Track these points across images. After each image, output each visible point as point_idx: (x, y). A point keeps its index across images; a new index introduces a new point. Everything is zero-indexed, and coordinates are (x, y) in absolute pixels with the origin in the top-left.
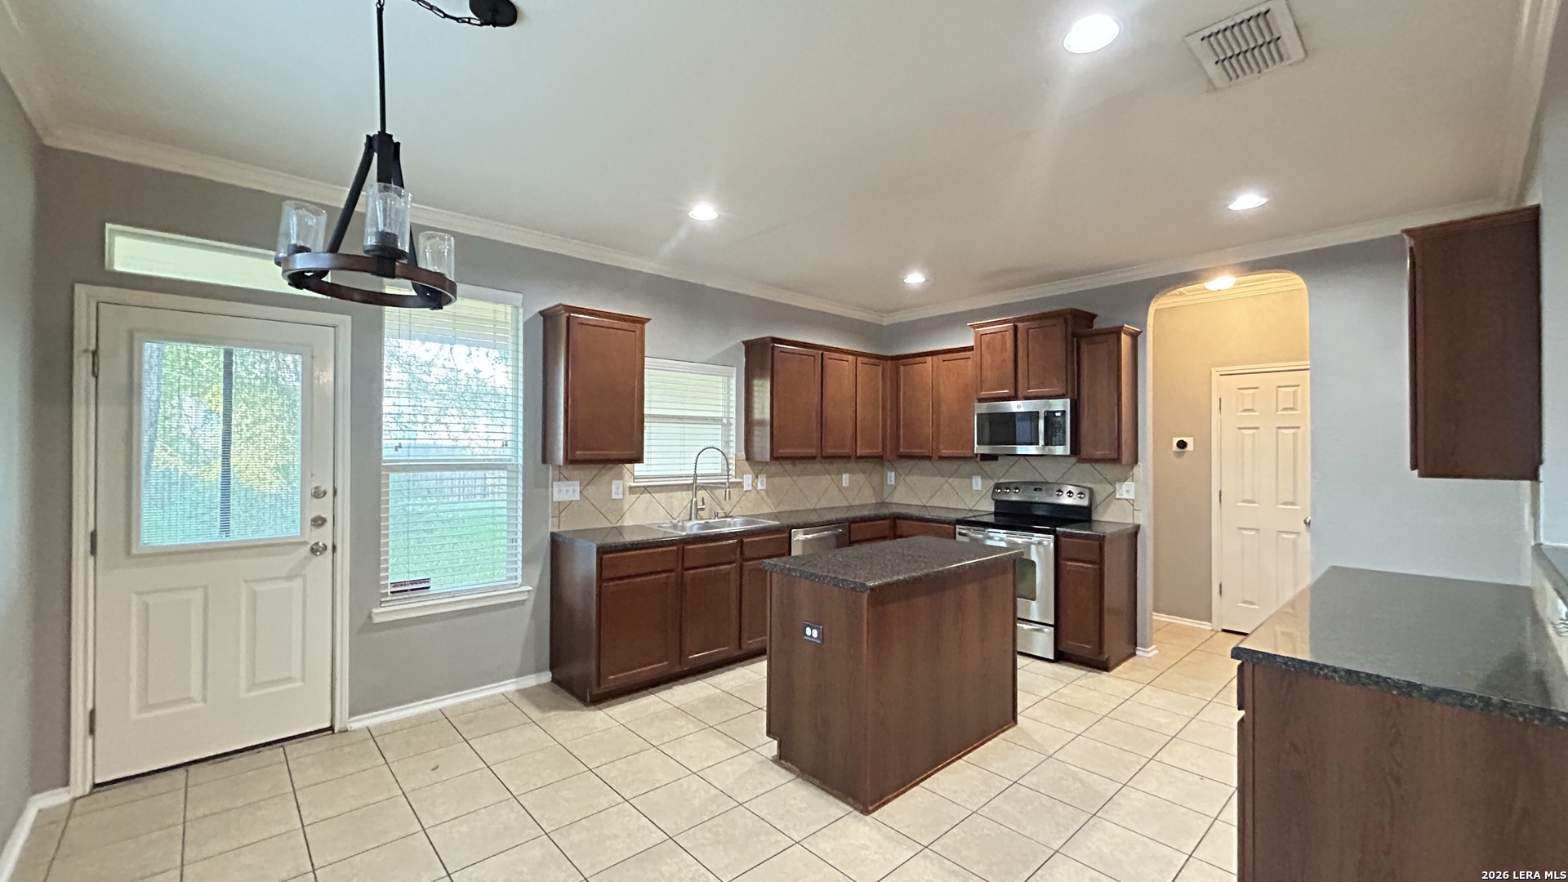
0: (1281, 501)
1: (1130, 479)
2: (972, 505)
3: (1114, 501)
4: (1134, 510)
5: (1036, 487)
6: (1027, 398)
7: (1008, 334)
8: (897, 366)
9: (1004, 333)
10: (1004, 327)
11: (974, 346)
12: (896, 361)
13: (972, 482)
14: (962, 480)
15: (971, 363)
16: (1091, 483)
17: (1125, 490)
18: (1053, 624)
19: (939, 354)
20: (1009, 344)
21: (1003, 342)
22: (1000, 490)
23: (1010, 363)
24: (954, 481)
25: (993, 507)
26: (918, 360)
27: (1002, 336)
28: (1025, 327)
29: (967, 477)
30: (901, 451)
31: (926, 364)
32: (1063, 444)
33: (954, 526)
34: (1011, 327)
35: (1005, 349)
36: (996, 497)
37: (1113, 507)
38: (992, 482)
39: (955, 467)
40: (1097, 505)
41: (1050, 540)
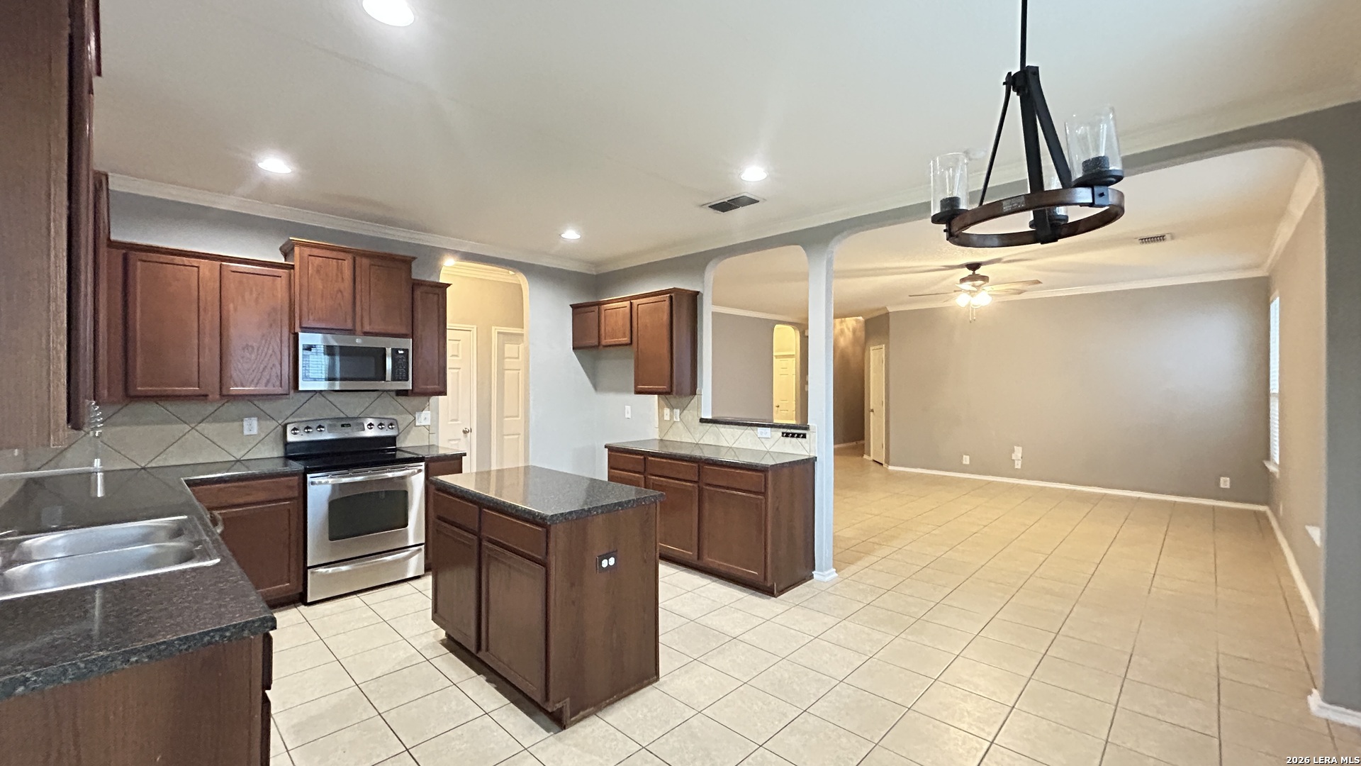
1: (427, 408)
3: (414, 428)
4: (430, 433)
5: (343, 423)
6: (366, 334)
7: (347, 265)
8: (125, 259)
9: (340, 261)
10: (341, 255)
11: (293, 265)
12: (124, 251)
13: (243, 426)
14: (224, 425)
15: (281, 284)
16: (393, 414)
17: (424, 418)
18: (424, 542)
19: (225, 261)
20: (347, 273)
21: (340, 270)
22: (298, 432)
23: (348, 295)
24: (207, 428)
25: (278, 452)
26: (178, 259)
27: (338, 263)
28: (365, 262)
29: (234, 421)
30: (139, 388)
31: (196, 269)
32: (407, 380)
33: (302, 476)
34: (349, 257)
35: (343, 278)
36: (291, 438)
37: (412, 433)
38: (274, 424)
39: (211, 409)
40: (399, 434)
41: (423, 468)
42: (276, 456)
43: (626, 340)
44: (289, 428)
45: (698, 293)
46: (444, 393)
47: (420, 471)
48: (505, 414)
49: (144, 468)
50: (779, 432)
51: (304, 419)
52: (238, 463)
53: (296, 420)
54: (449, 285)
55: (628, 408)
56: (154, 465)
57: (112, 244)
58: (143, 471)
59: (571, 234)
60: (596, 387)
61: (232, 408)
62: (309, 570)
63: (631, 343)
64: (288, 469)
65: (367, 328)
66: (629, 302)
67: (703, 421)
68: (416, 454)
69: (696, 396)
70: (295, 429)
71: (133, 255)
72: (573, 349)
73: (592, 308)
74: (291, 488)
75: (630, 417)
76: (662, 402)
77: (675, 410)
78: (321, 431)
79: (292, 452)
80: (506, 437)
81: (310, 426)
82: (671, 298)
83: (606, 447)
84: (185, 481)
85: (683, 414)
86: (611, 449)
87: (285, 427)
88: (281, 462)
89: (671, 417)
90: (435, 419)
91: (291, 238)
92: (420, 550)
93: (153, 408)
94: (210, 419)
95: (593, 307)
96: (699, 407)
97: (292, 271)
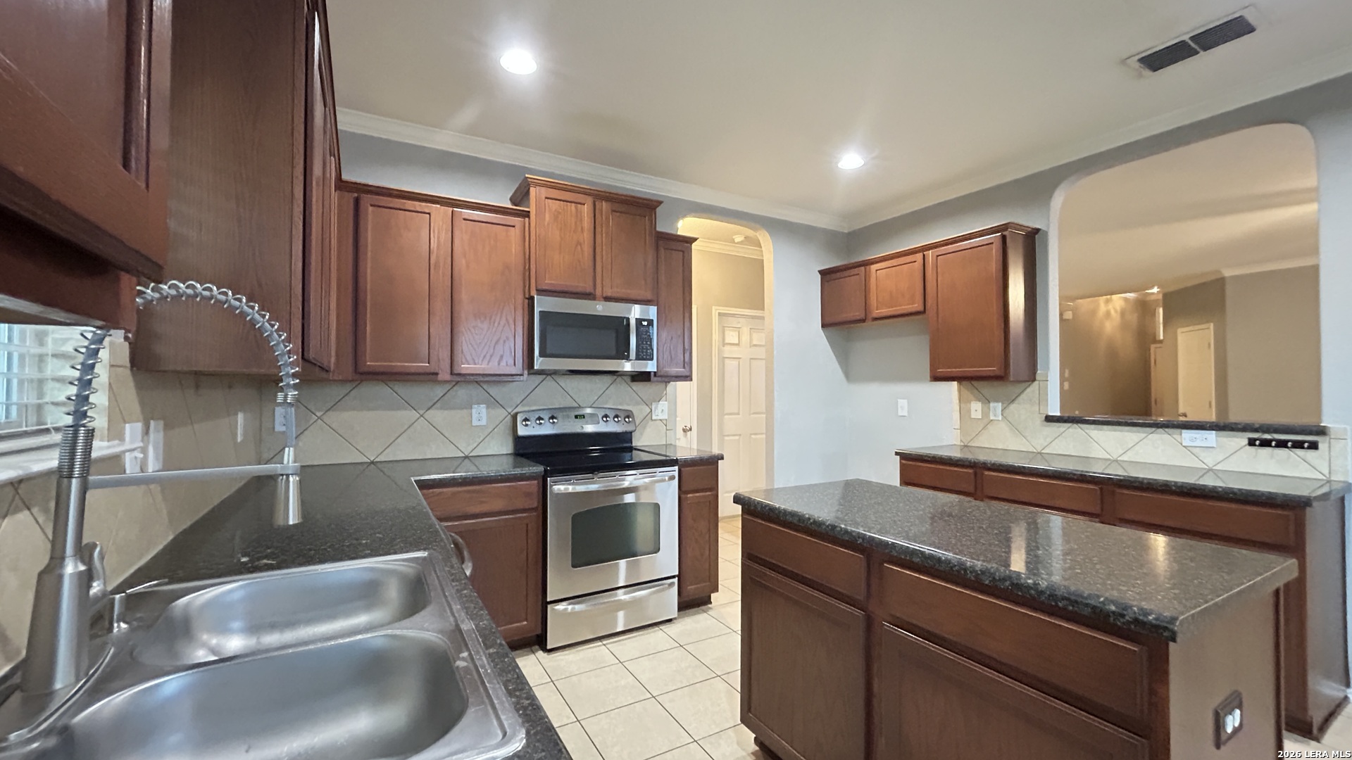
0: (752, 412)
1: (664, 398)
2: (470, 448)
3: (650, 423)
4: (667, 430)
5: (577, 413)
6: (607, 299)
7: (586, 209)
8: (357, 202)
9: (579, 205)
10: (580, 198)
11: (529, 212)
12: (356, 195)
13: (471, 414)
14: (453, 412)
15: (515, 234)
16: (628, 405)
17: (661, 410)
18: (677, 573)
19: (458, 206)
20: (587, 222)
21: (579, 217)
22: (529, 423)
23: (587, 249)
24: (437, 415)
25: (507, 447)
26: (410, 204)
27: (576, 208)
28: (605, 206)
29: (461, 408)
30: (368, 363)
31: (428, 215)
32: (652, 359)
33: (541, 480)
34: (589, 200)
35: (582, 228)
36: (522, 431)
37: (648, 430)
38: (502, 413)
39: (439, 391)
40: (636, 427)
41: (676, 474)
42: (505, 453)
43: (918, 306)
44: (519, 418)
45: (1037, 231)
46: (688, 378)
47: (672, 478)
48: (726, 412)
49: (372, 463)
50: (1241, 440)
51: (534, 408)
52: (467, 461)
53: (526, 409)
54: (695, 239)
55: (903, 403)
56: (383, 459)
57: (342, 185)
58: (372, 465)
59: (851, 161)
60: (848, 376)
61: (462, 392)
62: (549, 606)
63: (924, 312)
64: (518, 471)
65: (609, 293)
66: (921, 254)
67: (1049, 419)
68: (666, 456)
69: (1036, 383)
70: (526, 420)
71: (366, 199)
72: (823, 326)
73: (856, 271)
74: (528, 495)
75: (906, 414)
76: (966, 393)
77: (992, 405)
78: (541, 424)
79: (526, 449)
80: (726, 438)
81: (542, 416)
82: (1004, 238)
83: (897, 454)
84: (415, 481)
85: (1007, 411)
86: (904, 456)
87: (514, 417)
88: (511, 459)
89: (985, 414)
90: (673, 412)
91: (527, 176)
92: (672, 584)
93: (382, 391)
94: (438, 405)
95: (856, 269)
96: (1042, 399)
97: (527, 219)
